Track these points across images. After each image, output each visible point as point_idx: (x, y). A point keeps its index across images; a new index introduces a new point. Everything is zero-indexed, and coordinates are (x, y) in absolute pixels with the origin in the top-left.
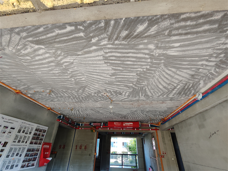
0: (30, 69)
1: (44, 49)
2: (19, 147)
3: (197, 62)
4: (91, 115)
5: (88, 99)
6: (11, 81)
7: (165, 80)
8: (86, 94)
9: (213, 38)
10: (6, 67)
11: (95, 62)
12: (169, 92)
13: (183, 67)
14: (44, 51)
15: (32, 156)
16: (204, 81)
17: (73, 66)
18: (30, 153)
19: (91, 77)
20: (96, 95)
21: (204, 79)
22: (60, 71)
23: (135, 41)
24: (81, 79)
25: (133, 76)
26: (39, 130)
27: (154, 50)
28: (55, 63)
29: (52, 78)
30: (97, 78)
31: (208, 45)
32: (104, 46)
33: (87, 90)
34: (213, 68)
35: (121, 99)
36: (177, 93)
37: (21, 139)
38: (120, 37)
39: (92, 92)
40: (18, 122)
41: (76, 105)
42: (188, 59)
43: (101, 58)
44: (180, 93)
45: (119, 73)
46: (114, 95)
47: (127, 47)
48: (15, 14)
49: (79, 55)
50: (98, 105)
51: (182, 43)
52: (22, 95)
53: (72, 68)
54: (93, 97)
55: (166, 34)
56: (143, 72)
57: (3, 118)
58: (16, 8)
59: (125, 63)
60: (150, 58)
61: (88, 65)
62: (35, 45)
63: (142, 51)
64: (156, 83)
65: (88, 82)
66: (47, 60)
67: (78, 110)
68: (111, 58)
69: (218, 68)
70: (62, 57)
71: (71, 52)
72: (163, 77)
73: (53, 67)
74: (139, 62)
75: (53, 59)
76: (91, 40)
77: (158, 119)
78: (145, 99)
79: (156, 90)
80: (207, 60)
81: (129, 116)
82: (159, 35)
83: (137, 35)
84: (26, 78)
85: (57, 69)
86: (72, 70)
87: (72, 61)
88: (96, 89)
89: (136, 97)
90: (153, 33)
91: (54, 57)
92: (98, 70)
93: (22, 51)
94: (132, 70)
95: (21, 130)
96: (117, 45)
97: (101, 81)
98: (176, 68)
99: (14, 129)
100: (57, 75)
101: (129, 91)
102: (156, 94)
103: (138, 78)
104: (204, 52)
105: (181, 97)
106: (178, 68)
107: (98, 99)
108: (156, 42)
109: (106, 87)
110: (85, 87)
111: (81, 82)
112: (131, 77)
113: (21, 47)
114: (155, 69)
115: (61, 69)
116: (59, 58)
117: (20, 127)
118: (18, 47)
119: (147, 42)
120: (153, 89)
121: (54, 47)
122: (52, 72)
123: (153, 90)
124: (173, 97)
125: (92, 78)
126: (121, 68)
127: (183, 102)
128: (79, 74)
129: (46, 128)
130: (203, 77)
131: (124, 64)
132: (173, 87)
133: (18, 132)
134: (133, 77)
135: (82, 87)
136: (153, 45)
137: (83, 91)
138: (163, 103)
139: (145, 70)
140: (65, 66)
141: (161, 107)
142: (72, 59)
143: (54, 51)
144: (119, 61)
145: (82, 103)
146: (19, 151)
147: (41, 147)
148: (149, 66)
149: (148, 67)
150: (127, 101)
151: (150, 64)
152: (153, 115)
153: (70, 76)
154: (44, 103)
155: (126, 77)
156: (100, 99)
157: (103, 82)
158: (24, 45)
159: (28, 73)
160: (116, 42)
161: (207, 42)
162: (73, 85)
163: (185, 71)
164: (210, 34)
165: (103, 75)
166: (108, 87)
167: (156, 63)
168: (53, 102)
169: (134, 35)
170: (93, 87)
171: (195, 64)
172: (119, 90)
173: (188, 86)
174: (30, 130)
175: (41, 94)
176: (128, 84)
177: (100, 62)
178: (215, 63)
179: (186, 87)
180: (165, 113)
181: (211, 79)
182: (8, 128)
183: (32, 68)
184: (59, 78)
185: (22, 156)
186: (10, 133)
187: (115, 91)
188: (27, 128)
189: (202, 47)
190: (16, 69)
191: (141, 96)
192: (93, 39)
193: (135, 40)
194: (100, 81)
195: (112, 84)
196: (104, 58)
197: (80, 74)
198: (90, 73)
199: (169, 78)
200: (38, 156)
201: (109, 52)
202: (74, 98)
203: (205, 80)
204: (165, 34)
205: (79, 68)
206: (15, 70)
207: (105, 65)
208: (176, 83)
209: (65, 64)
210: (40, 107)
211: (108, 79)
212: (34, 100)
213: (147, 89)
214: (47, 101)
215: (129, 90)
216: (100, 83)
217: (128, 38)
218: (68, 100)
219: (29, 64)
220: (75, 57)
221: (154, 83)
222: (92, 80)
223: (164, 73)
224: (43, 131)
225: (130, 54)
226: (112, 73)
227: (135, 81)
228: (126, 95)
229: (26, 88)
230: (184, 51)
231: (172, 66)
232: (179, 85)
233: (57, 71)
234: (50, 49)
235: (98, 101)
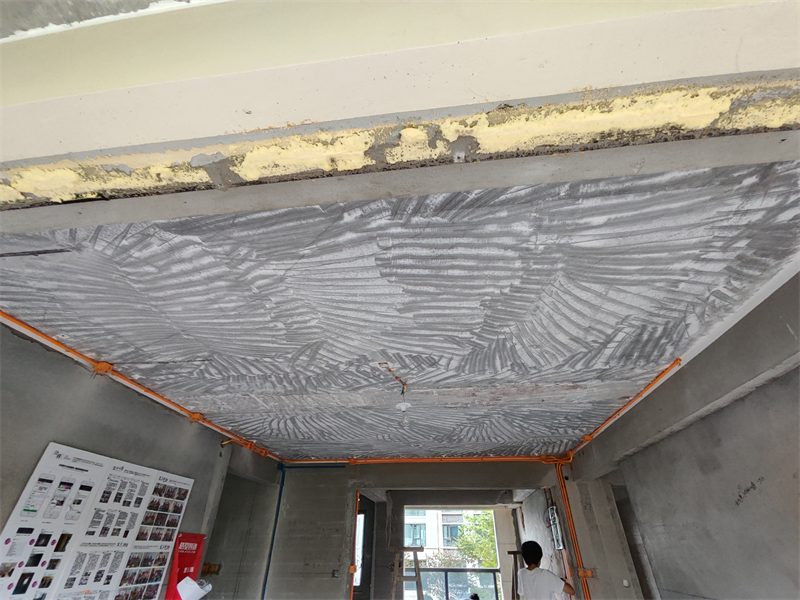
0: (152, 299)
1: (199, 244)
2: (105, 549)
3: (667, 264)
4: (335, 433)
5: (325, 384)
6: (86, 336)
7: (574, 316)
8: (321, 368)
9: (702, 199)
10: (78, 296)
11: (353, 275)
12: (590, 352)
13: (626, 280)
14: (198, 249)
15: (144, 581)
16: (701, 316)
17: (283, 288)
18: (138, 569)
19: (338, 316)
20: (353, 369)
21: (698, 310)
22: (241, 304)
23: (471, 216)
24: (305, 322)
25: (470, 309)
26: (166, 491)
27: (530, 236)
28: (230, 280)
29: (215, 324)
30: (359, 319)
31: (694, 219)
32: (380, 232)
33: (324, 356)
34: (722, 279)
35: (434, 379)
36: (618, 354)
37: (111, 521)
38: (428, 205)
39: (340, 359)
40: (101, 466)
41: (287, 402)
42: (636, 256)
43: (372, 262)
44: (626, 356)
45: (425, 301)
46: (412, 366)
47: (448, 231)
48: (158, 193)
49: (303, 257)
50: (359, 399)
51: (613, 216)
52: (114, 377)
53: (281, 292)
54: (342, 374)
55: (562, 194)
56: (502, 298)
57: (59, 456)
58: (164, 183)
59: (445, 274)
60: (520, 258)
61: (329, 283)
62: (174, 235)
63: (495, 240)
64: (545, 328)
65: (329, 331)
66: (204, 274)
67: (293, 420)
68: (402, 262)
69: (736, 279)
70: (252, 263)
71: (279, 249)
72: (566, 311)
73: (222, 293)
74: (486, 268)
75: (225, 269)
76: (341, 218)
77: (565, 441)
78: (513, 377)
79: (547, 349)
80: (697, 259)
81: (464, 433)
82: (543, 198)
83: (477, 199)
84: (136, 325)
85: (234, 298)
86: (279, 299)
87: (282, 273)
88: (352, 350)
89: (483, 371)
90: (523, 192)
91: (227, 263)
92: (361, 295)
93: (132, 251)
94: (466, 291)
95: (110, 493)
96: (417, 226)
97: (370, 328)
98: (604, 283)
99: (89, 488)
100: (233, 313)
101: (461, 353)
102: (550, 360)
103: (486, 315)
104: (683, 238)
105: (632, 366)
106: (610, 283)
107: (359, 383)
108: (533, 215)
109: (386, 344)
110: (319, 345)
111: (306, 331)
112: (463, 311)
113: (132, 240)
114: (539, 287)
115: (245, 297)
116: (243, 267)
117: (107, 481)
118: (125, 242)
119: (508, 216)
120: (538, 347)
121: (230, 238)
122: (216, 306)
123: (538, 350)
124: (608, 367)
125: (341, 319)
126: (431, 289)
127: (643, 382)
128: (301, 310)
129: (187, 484)
130: (694, 305)
131: (443, 277)
132: (604, 337)
133: (101, 501)
134: (469, 312)
135: (308, 346)
136: (526, 223)
137: (312, 358)
138: (574, 387)
139: (507, 290)
140: (258, 288)
141: (569, 402)
142: (283, 267)
143: (227, 248)
144: (425, 268)
145: (305, 396)
146: (104, 564)
147: (171, 551)
148: (519, 280)
149: (517, 283)
150: (455, 385)
151: (520, 273)
152: (547, 427)
153: (273, 315)
154: (180, 398)
155: (447, 312)
156: (366, 380)
157: (376, 328)
158: (143, 235)
159: (142, 312)
160: (416, 219)
161: (688, 210)
162: (279, 341)
163: (633, 289)
164: (693, 190)
165: (376, 309)
166: (392, 345)
167: (539, 272)
168: (209, 397)
169: (469, 200)
170: (343, 346)
171: (662, 270)
172: (429, 351)
173: (652, 334)
174: (137, 490)
175: (175, 371)
176: (456, 334)
177: (366, 275)
178: (725, 266)
179: (645, 337)
180: (585, 420)
181: (723, 311)
182: (73, 488)
183: (157, 298)
184: (238, 323)
185: (111, 581)
186: (79, 502)
187: (414, 355)
188: (128, 484)
189: (674, 225)
190: (106, 301)
191: (502, 368)
192: (346, 215)
193: (472, 212)
194: (365, 327)
195: (406, 335)
196: (379, 262)
197: (305, 310)
198: (335, 304)
199: (587, 311)
200: (161, 583)
201: (394, 246)
202: (280, 381)
203: (703, 313)
204: (559, 194)
205: (303, 292)
206: (104, 303)
207: (384, 281)
208: (612, 327)
209: (260, 282)
210: (167, 412)
211: (390, 320)
212: (149, 390)
213: (518, 347)
214: (192, 392)
215: (459, 350)
216: (367, 331)
217: (451, 209)
218: (262, 388)
219: (149, 286)
220: (290, 262)
221: (539, 329)
222: (342, 326)
223: (567, 297)
224: (179, 493)
225: (459, 248)
226: (403, 304)
227: (478, 324)
228: (451, 367)
229: (130, 353)
230: (622, 235)
231: (592, 277)
232: (620, 330)
233: (232, 302)
234: (216, 243)
235: (359, 388)
